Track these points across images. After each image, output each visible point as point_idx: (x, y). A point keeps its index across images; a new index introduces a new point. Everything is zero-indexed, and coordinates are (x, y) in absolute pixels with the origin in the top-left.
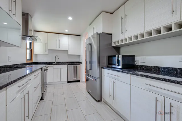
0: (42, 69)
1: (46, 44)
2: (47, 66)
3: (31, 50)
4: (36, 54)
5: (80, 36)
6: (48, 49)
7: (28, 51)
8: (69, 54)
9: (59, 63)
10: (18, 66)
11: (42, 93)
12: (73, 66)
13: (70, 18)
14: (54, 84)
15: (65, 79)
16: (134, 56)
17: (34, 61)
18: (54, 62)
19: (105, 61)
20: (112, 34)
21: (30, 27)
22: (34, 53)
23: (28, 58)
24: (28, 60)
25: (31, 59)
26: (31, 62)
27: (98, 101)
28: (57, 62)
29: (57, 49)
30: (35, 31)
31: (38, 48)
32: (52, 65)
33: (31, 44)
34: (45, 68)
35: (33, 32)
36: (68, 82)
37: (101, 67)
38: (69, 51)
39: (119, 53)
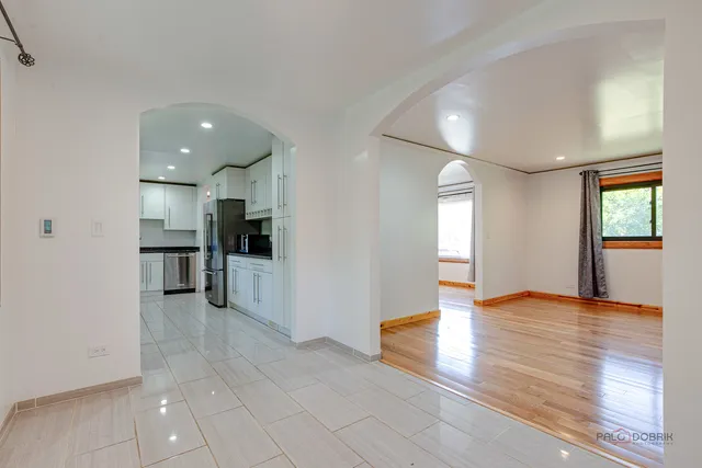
5: (195, 186)
8: (166, 228)
12: (177, 255)
15: (157, 285)
19: (232, 242)
20: (244, 201)
36: (166, 293)
37: (226, 253)
38: (166, 222)
39: (260, 230)
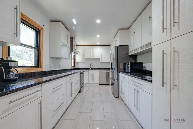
0: (80, 72)
1: (84, 55)
2: (84, 71)
3: (74, 60)
4: (78, 63)
5: (110, 45)
6: (86, 58)
7: (73, 61)
8: (101, 61)
9: (93, 69)
10: (68, 70)
11: (80, 88)
12: (106, 71)
13: (98, 36)
14: (89, 85)
15: (97, 82)
16: (142, 63)
17: (76, 67)
18: (90, 68)
19: (122, 66)
20: (128, 46)
21: (74, 43)
22: (77, 62)
23: (73, 65)
24: (72, 66)
25: (74, 66)
26: (74, 68)
27: (116, 97)
28: (92, 68)
29: (92, 58)
30: (77, 46)
31: (79, 58)
32: (88, 71)
33: (74, 55)
34: (82, 71)
35: (75, 46)
36: (100, 84)
37: (119, 72)
38: (100, 59)
39: (136, 60)
